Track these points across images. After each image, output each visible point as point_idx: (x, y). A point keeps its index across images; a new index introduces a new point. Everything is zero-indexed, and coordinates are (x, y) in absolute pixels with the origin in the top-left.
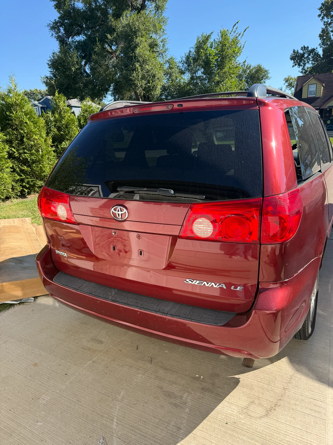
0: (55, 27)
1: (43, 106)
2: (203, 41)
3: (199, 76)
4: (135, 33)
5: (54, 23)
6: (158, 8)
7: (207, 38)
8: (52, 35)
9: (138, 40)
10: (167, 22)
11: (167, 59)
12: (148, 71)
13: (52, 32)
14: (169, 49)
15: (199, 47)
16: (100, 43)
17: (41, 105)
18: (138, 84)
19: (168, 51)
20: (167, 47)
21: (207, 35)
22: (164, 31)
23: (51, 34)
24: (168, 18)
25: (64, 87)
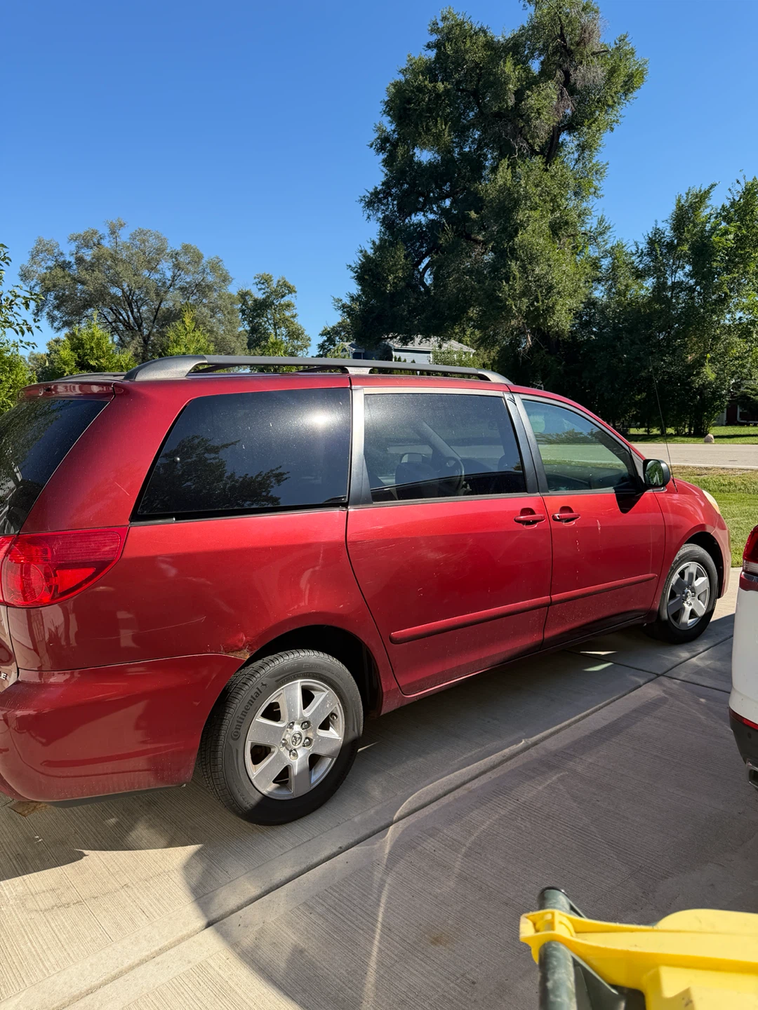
0: (373, 201)
1: (359, 351)
2: (690, 206)
3: (678, 282)
4: (516, 203)
5: (372, 194)
6: (582, 148)
7: (702, 197)
8: (368, 218)
9: (520, 216)
10: (604, 172)
11: (608, 247)
12: (538, 279)
13: (368, 211)
14: (613, 226)
15: (683, 218)
16: (452, 227)
17: (354, 349)
18: (511, 307)
19: (611, 230)
20: (609, 222)
21: (700, 191)
22: (598, 192)
23: (366, 216)
24: (608, 164)
25: (374, 315)
